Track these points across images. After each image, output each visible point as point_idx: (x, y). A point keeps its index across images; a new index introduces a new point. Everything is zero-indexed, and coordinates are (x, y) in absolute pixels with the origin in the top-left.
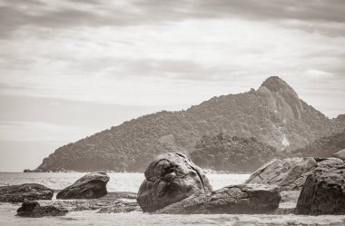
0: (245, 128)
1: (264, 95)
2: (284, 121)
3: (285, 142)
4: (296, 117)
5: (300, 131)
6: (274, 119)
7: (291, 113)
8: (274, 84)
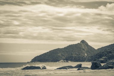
0: (77, 52)
1: (81, 44)
2: (86, 50)
3: (86, 55)
4: (88, 49)
5: (89, 52)
6: (83, 50)
7: (87, 48)
8: (83, 42)
